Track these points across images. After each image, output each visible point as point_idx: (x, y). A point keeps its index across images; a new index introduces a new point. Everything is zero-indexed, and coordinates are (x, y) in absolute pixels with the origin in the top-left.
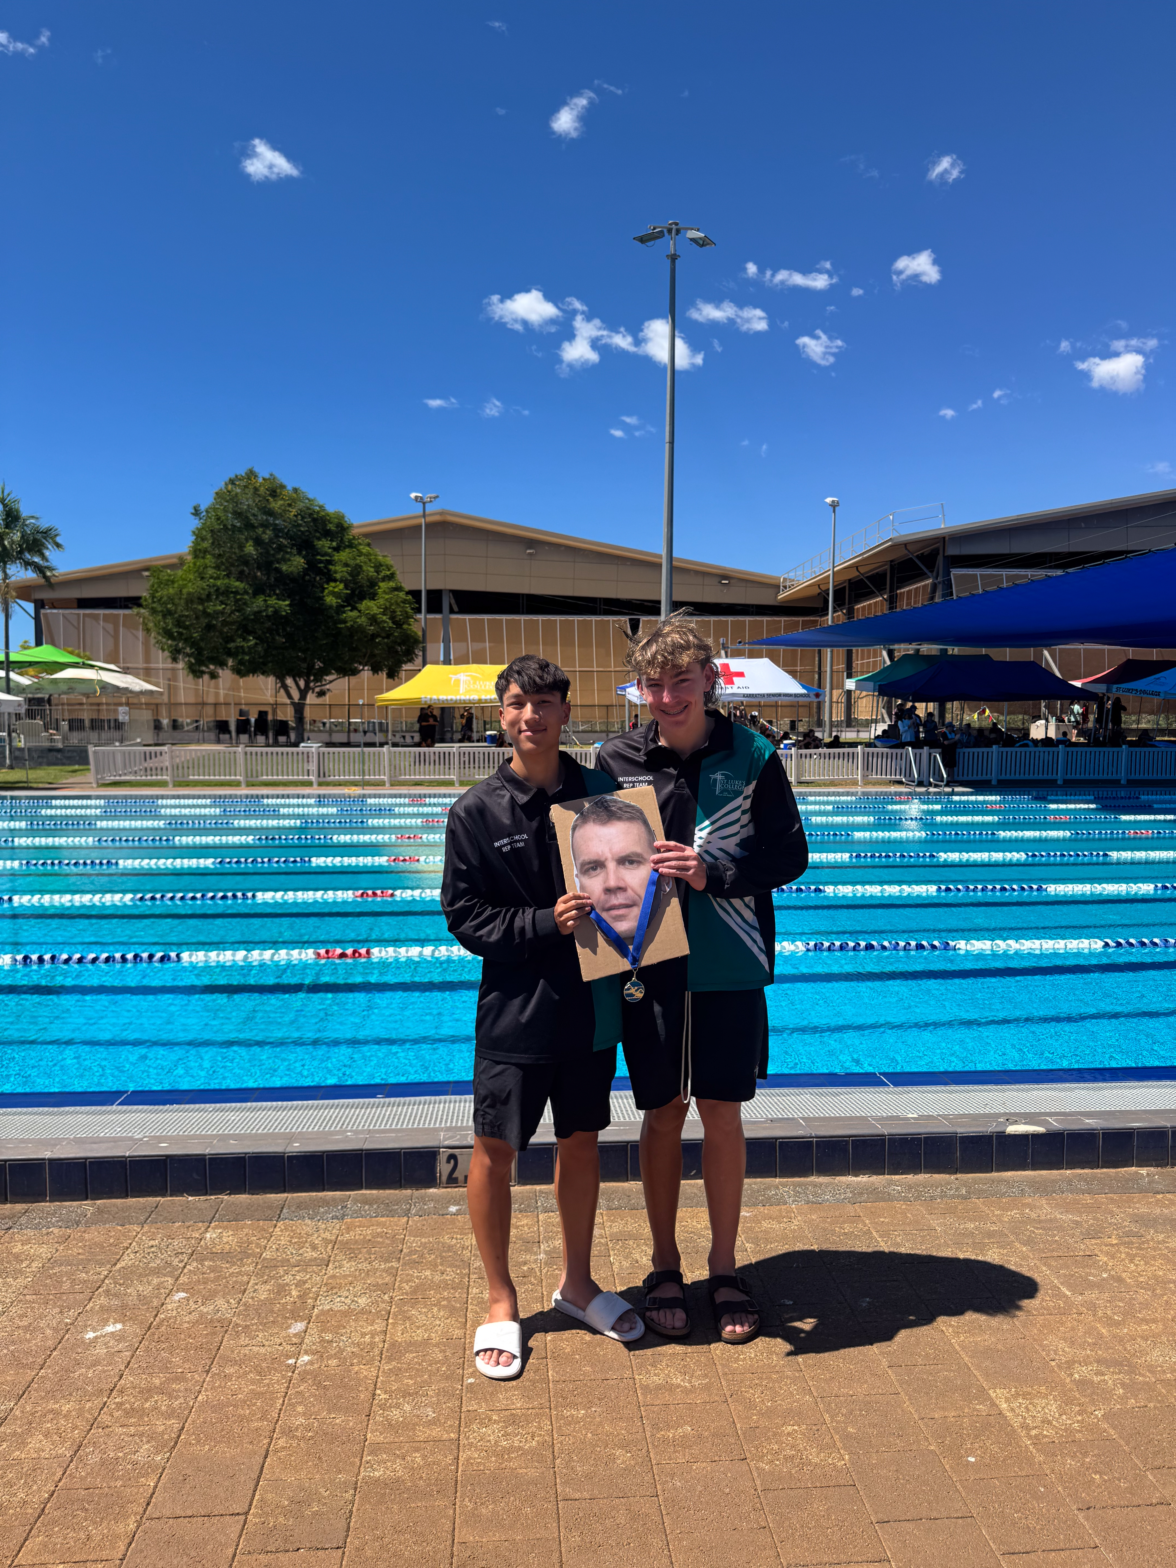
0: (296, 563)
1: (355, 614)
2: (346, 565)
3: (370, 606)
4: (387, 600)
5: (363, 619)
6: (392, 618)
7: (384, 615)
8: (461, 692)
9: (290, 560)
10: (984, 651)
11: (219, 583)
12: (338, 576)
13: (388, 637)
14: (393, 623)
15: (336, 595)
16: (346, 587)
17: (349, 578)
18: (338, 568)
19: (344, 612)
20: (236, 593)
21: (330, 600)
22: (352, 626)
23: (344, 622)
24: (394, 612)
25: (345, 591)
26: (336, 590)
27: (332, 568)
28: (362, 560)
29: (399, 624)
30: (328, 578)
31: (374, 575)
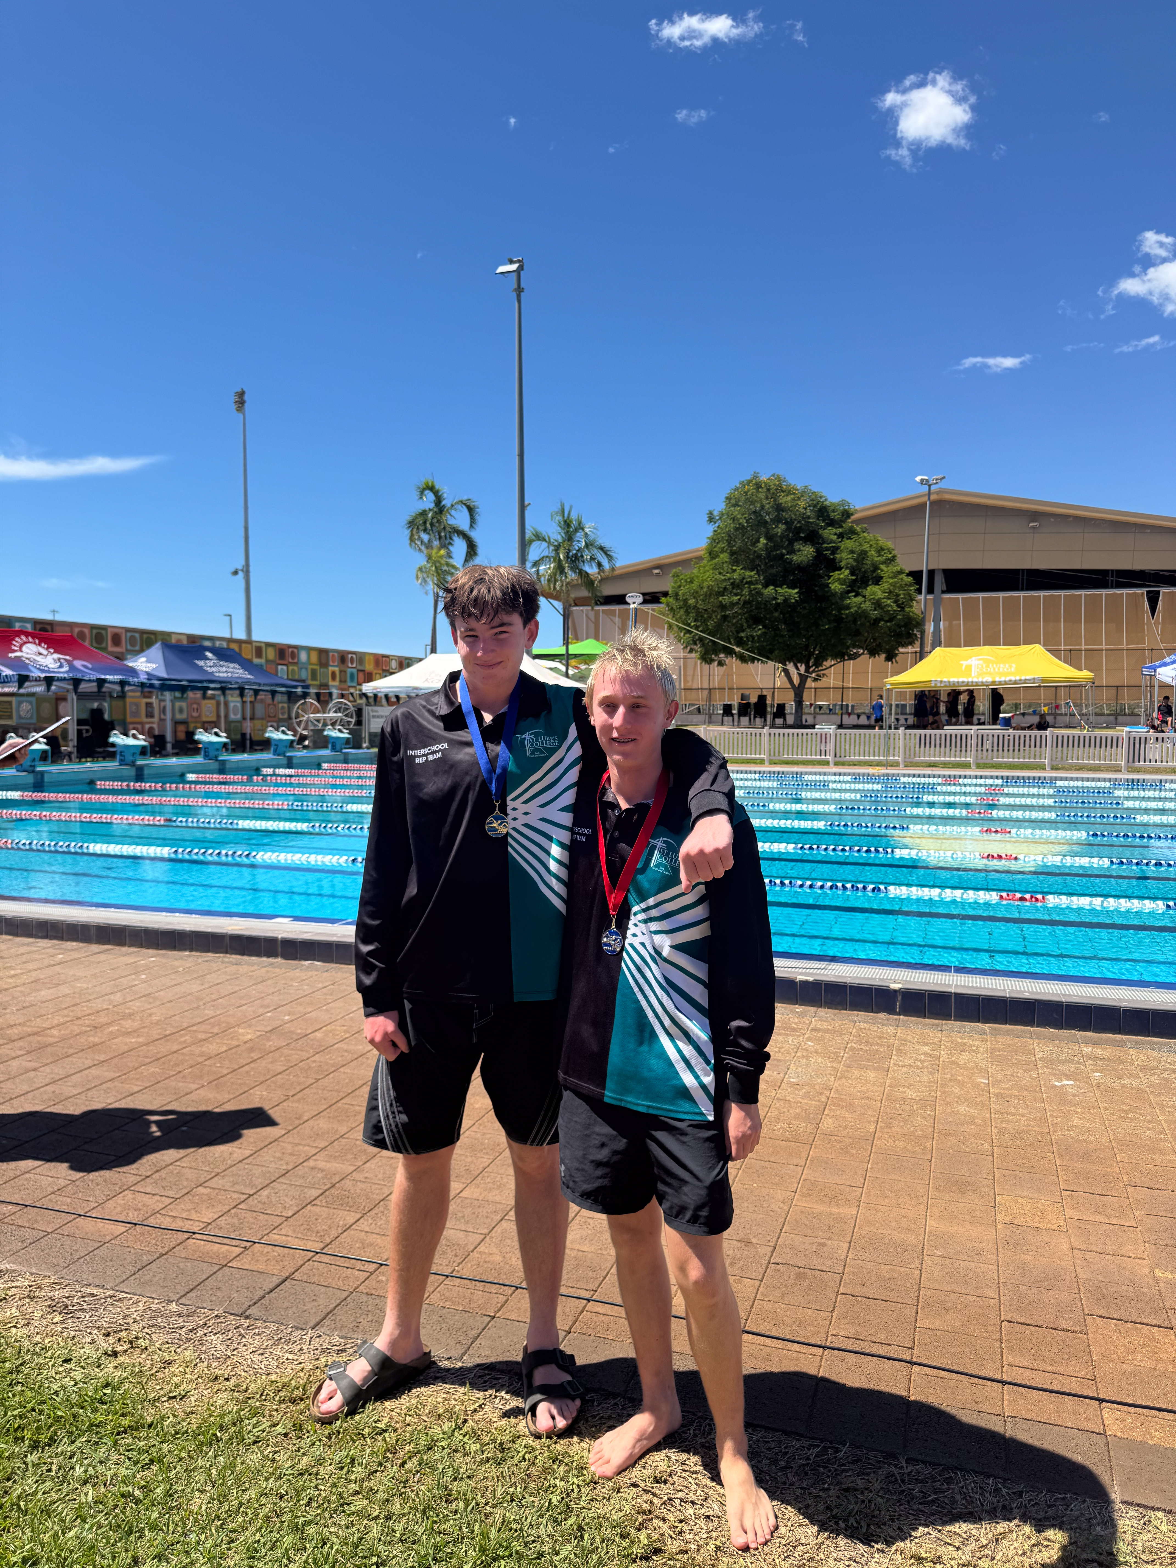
0: (805, 553)
1: (859, 599)
2: (852, 552)
3: (875, 591)
4: (891, 584)
5: (868, 604)
6: (896, 602)
7: (889, 599)
8: (973, 675)
9: (799, 550)
11: (736, 576)
12: (843, 564)
13: (890, 620)
14: (898, 606)
15: (842, 582)
16: (852, 573)
17: (855, 564)
18: (844, 555)
19: (849, 598)
20: (750, 583)
21: (836, 587)
22: (856, 611)
23: (848, 607)
24: (898, 595)
25: (850, 577)
26: (842, 576)
27: (838, 556)
28: (866, 547)
29: (902, 607)
30: (834, 566)
31: (876, 559)
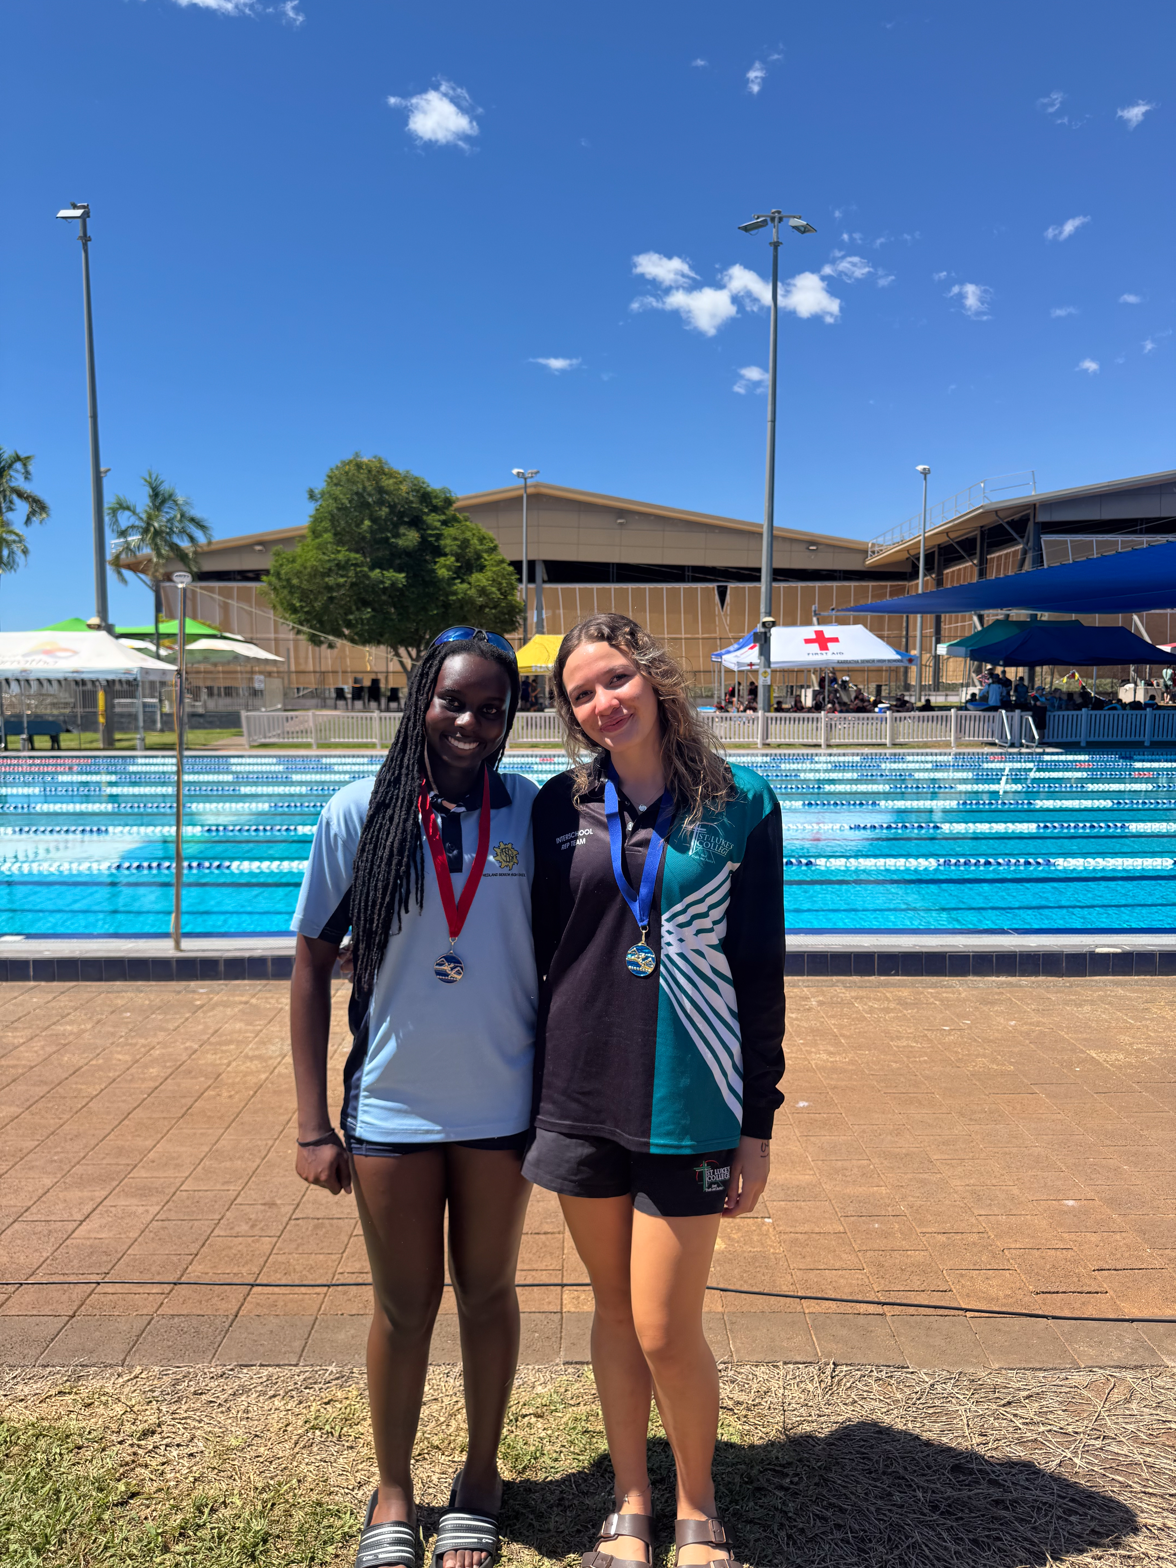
0: (410, 538)
1: (465, 586)
2: (455, 539)
3: (479, 578)
4: (494, 572)
5: (473, 590)
6: (499, 590)
7: (493, 586)
10: (1074, 617)
11: (341, 557)
12: (447, 550)
13: (495, 607)
14: (501, 594)
15: (448, 568)
16: (457, 561)
17: (459, 551)
18: (448, 541)
19: (456, 584)
20: (356, 565)
21: (442, 573)
22: (463, 598)
23: (455, 593)
24: (500, 584)
25: (455, 564)
26: (447, 562)
27: (442, 542)
28: (468, 535)
29: (505, 595)
30: (439, 552)
31: (479, 547)
